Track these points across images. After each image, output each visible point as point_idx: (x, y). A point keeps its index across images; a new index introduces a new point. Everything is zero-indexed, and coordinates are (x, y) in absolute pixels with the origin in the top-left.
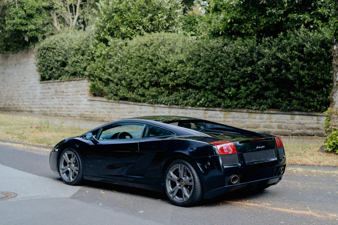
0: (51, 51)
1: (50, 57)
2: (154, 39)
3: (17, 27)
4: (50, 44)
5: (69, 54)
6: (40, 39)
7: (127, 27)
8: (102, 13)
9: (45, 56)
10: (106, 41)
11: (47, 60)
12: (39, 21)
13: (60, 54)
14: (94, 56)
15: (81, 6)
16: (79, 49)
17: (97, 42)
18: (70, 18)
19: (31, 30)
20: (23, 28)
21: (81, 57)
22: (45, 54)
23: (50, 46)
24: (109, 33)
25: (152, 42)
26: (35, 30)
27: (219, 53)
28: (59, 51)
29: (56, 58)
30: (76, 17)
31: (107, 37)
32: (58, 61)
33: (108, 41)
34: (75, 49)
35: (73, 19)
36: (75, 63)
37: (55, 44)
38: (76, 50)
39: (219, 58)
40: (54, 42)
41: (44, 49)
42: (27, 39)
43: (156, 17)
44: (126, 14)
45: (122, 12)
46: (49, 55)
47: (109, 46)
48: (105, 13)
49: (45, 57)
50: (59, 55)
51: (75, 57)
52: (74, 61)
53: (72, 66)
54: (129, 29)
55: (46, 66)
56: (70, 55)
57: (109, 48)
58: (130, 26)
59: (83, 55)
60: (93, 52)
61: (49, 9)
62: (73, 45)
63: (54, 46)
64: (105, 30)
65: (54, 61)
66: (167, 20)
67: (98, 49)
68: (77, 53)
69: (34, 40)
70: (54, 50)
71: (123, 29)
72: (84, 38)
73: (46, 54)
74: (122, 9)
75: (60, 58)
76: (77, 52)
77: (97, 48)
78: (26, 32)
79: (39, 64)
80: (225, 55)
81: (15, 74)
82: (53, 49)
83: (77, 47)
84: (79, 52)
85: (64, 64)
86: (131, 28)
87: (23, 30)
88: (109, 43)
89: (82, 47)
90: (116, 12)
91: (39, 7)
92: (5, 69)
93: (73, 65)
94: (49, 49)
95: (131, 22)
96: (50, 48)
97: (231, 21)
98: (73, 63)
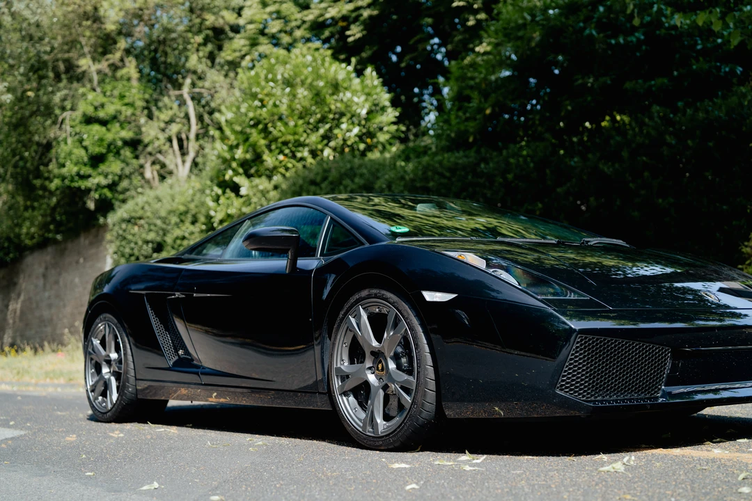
0: (136, 224)
1: (134, 235)
2: (330, 168)
3: (72, 180)
4: (135, 211)
5: (168, 225)
6: (117, 204)
7: (279, 154)
8: (228, 132)
9: (124, 234)
10: (236, 188)
11: (130, 242)
12: (114, 166)
13: (152, 227)
14: (213, 220)
15: (197, 137)
16: (186, 212)
17: (220, 191)
18: (179, 160)
19: (99, 186)
20: (83, 184)
21: (192, 228)
22: (124, 231)
23: (133, 214)
24: (241, 170)
25: (326, 174)
26: (104, 187)
27: (470, 177)
28: (150, 221)
29: (144, 236)
30: (189, 159)
31: (236, 179)
32: (147, 242)
33: (240, 187)
34: (178, 212)
35: (184, 162)
36: (179, 242)
37: (143, 208)
38: (181, 214)
39: (470, 189)
40: (141, 205)
41: (123, 220)
42: (91, 205)
43: (336, 131)
44: (275, 128)
45: (266, 125)
46: (132, 231)
47: (242, 197)
48: (233, 131)
49: (125, 238)
50: (150, 230)
51: (178, 227)
52: (177, 238)
53: (173, 248)
54: (281, 157)
55: (127, 256)
56: (169, 227)
57: (241, 200)
58: (281, 152)
59: (193, 223)
60: (212, 213)
61: (135, 144)
62: (175, 205)
63: (140, 213)
64: (234, 165)
65: (140, 243)
66: (360, 137)
67: (221, 206)
68: (182, 221)
69: (105, 206)
70: (142, 222)
71: (269, 160)
72: (196, 189)
73: (128, 231)
74: (265, 119)
75: (151, 236)
76: (183, 218)
77: (219, 204)
78: (88, 191)
79: (115, 253)
80: (482, 181)
81: (77, 280)
82: (140, 218)
83: (182, 208)
84: (186, 218)
85: (159, 248)
86: (286, 155)
87: (83, 187)
88: (243, 191)
89: (192, 206)
90: (255, 126)
91: (114, 140)
92: (60, 274)
93: (176, 246)
94: (133, 220)
95: (285, 143)
96: (135, 218)
97: (493, 111)
98: (175, 241)
